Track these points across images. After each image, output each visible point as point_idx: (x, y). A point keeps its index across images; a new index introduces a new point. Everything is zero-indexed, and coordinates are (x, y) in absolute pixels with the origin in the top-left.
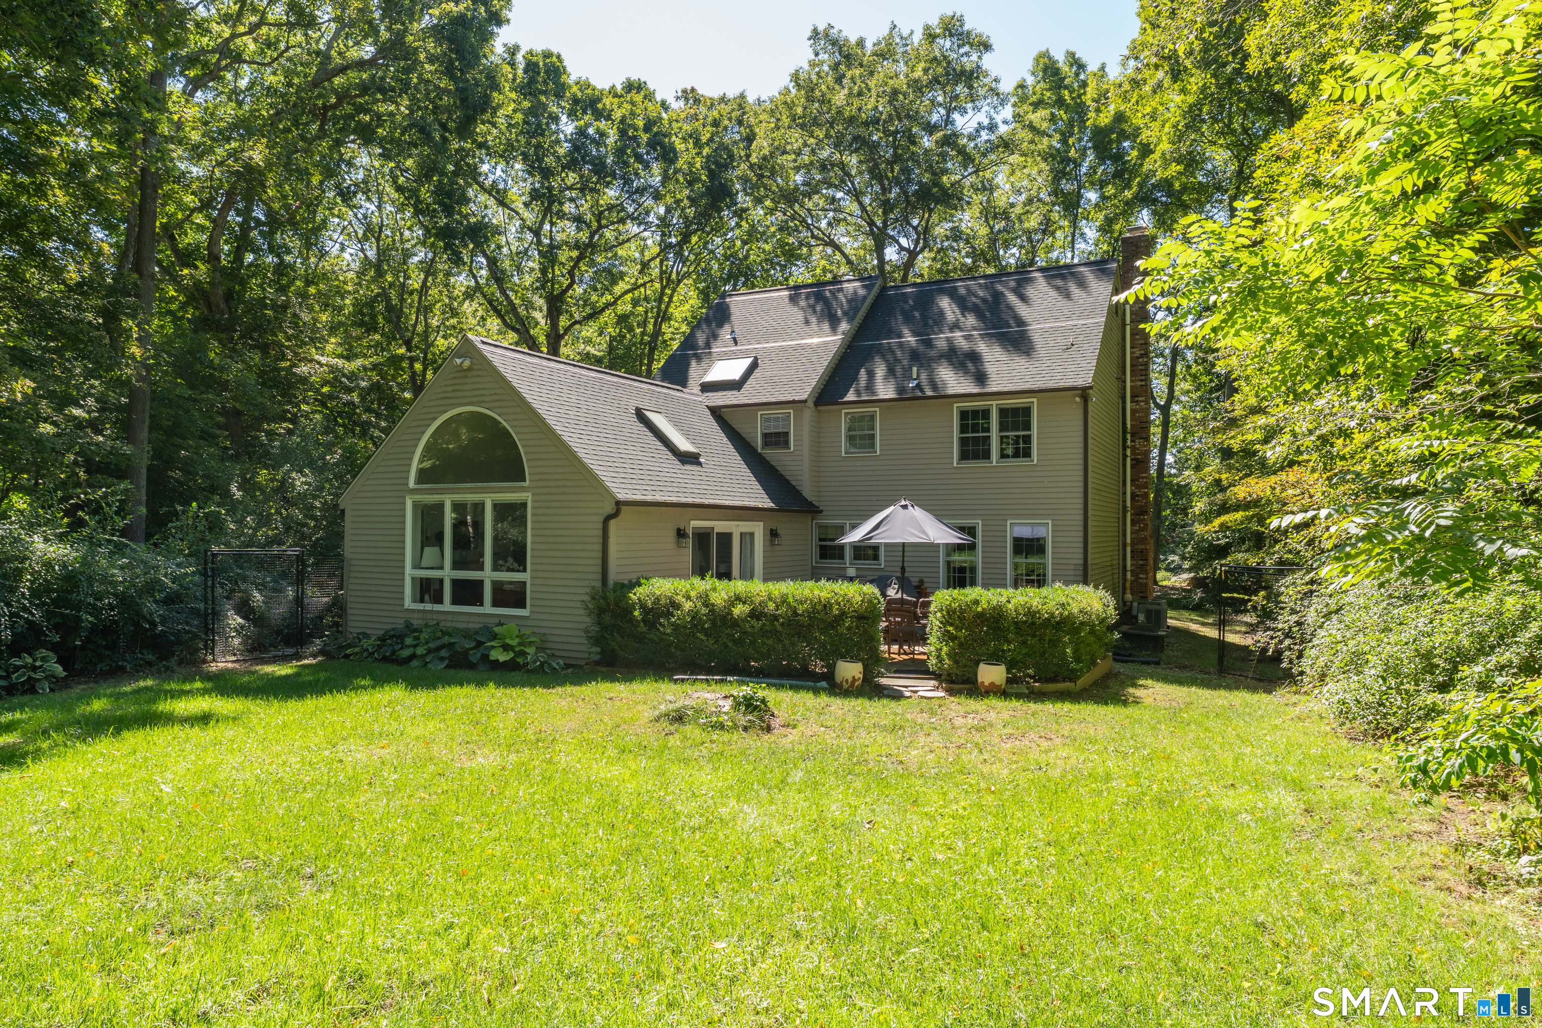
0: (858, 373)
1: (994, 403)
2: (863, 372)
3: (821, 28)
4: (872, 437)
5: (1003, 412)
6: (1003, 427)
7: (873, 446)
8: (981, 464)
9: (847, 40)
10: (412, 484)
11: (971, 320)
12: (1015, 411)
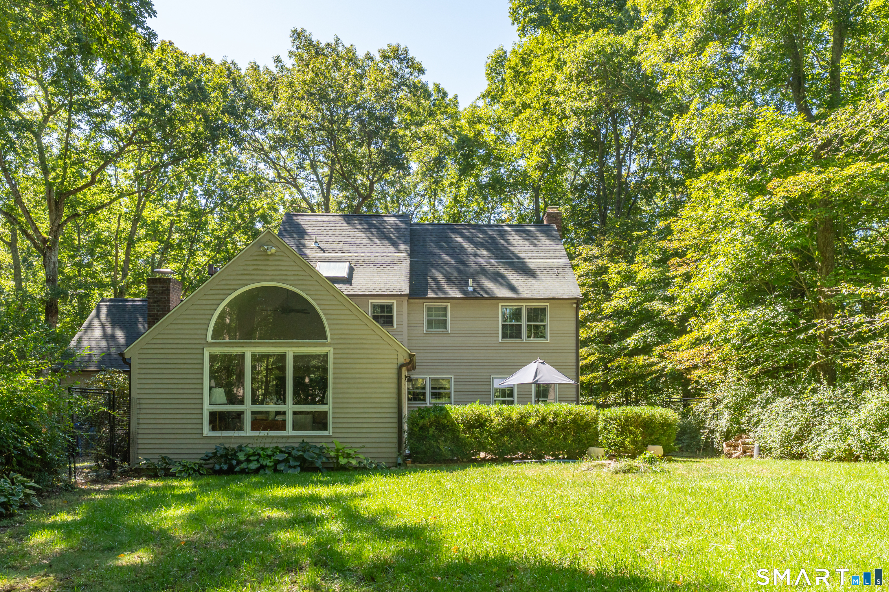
0: (427, 280)
1: (524, 304)
2: (430, 280)
3: (299, 30)
4: (445, 321)
5: (529, 311)
6: (529, 319)
7: (445, 327)
8: (517, 341)
9: (319, 42)
10: (209, 339)
11: (484, 252)
12: (536, 310)
